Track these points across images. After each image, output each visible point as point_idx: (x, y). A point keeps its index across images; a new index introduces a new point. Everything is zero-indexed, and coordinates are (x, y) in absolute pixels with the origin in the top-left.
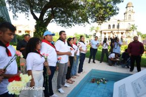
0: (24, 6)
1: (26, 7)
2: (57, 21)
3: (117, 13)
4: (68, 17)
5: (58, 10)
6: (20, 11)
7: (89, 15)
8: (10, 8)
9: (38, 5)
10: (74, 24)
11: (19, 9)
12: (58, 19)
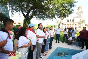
0: (18, 8)
1: (19, 9)
2: (36, 17)
3: (73, 13)
4: (43, 15)
5: (37, 11)
6: (16, 11)
7: (56, 14)
8: (10, 9)
9: (26, 8)
10: (47, 19)
11: (15, 10)
12: (37, 16)
